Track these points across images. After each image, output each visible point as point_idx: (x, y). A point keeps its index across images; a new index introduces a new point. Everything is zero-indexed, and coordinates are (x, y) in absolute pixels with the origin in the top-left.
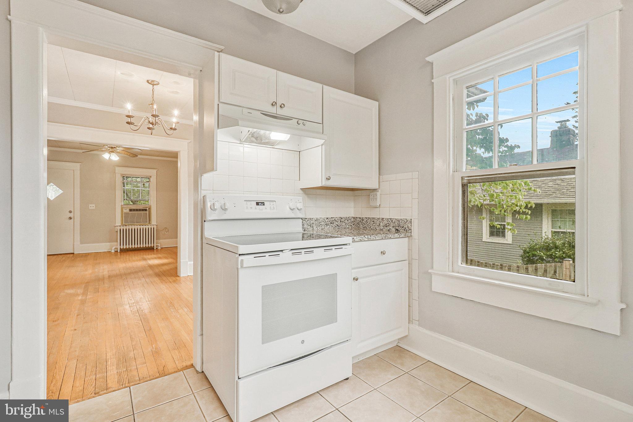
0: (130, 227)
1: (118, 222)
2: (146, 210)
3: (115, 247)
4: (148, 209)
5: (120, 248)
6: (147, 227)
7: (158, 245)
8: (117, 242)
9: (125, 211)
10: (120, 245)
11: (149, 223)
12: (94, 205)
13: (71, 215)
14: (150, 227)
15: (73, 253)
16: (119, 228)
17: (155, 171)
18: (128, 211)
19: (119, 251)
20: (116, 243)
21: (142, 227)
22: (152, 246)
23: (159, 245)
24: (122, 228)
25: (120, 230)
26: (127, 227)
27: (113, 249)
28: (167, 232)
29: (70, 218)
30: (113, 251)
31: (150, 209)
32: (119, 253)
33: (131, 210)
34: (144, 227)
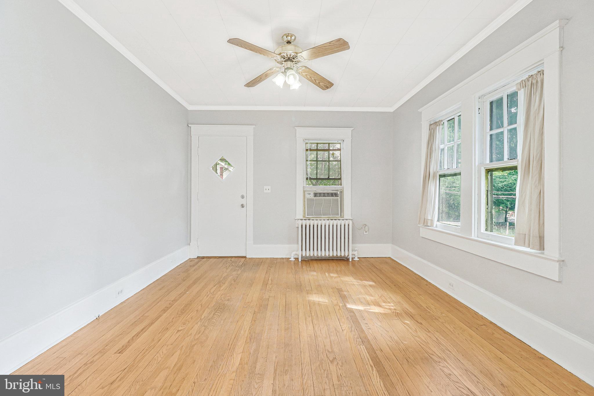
0: (316, 223)
1: (300, 214)
2: (336, 195)
3: (294, 253)
4: (339, 193)
5: (302, 255)
6: (339, 223)
7: (354, 253)
8: (298, 244)
9: (308, 196)
10: (302, 250)
11: (341, 215)
12: (269, 187)
13: (243, 201)
14: (343, 223)
15: (245, 257)
16: (300, 222)
17: (348, 131)
18: (312, 196)
19: (300, 260)
20: (295, 246)
21: (331, 222)
22: (346, 255)
23: (356, 253)
24: (304, 222)
25: (302, 226)
26: (312, 223)
27: (293, 255)
28: (366, 232)
29: (242, 206)
30: (292, 259)
31: (341, 192)
32: (300, 263)
33: (316, 195)
34: (335, 222)
